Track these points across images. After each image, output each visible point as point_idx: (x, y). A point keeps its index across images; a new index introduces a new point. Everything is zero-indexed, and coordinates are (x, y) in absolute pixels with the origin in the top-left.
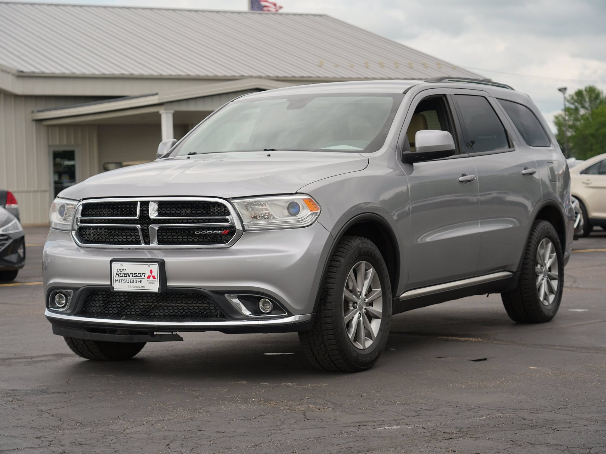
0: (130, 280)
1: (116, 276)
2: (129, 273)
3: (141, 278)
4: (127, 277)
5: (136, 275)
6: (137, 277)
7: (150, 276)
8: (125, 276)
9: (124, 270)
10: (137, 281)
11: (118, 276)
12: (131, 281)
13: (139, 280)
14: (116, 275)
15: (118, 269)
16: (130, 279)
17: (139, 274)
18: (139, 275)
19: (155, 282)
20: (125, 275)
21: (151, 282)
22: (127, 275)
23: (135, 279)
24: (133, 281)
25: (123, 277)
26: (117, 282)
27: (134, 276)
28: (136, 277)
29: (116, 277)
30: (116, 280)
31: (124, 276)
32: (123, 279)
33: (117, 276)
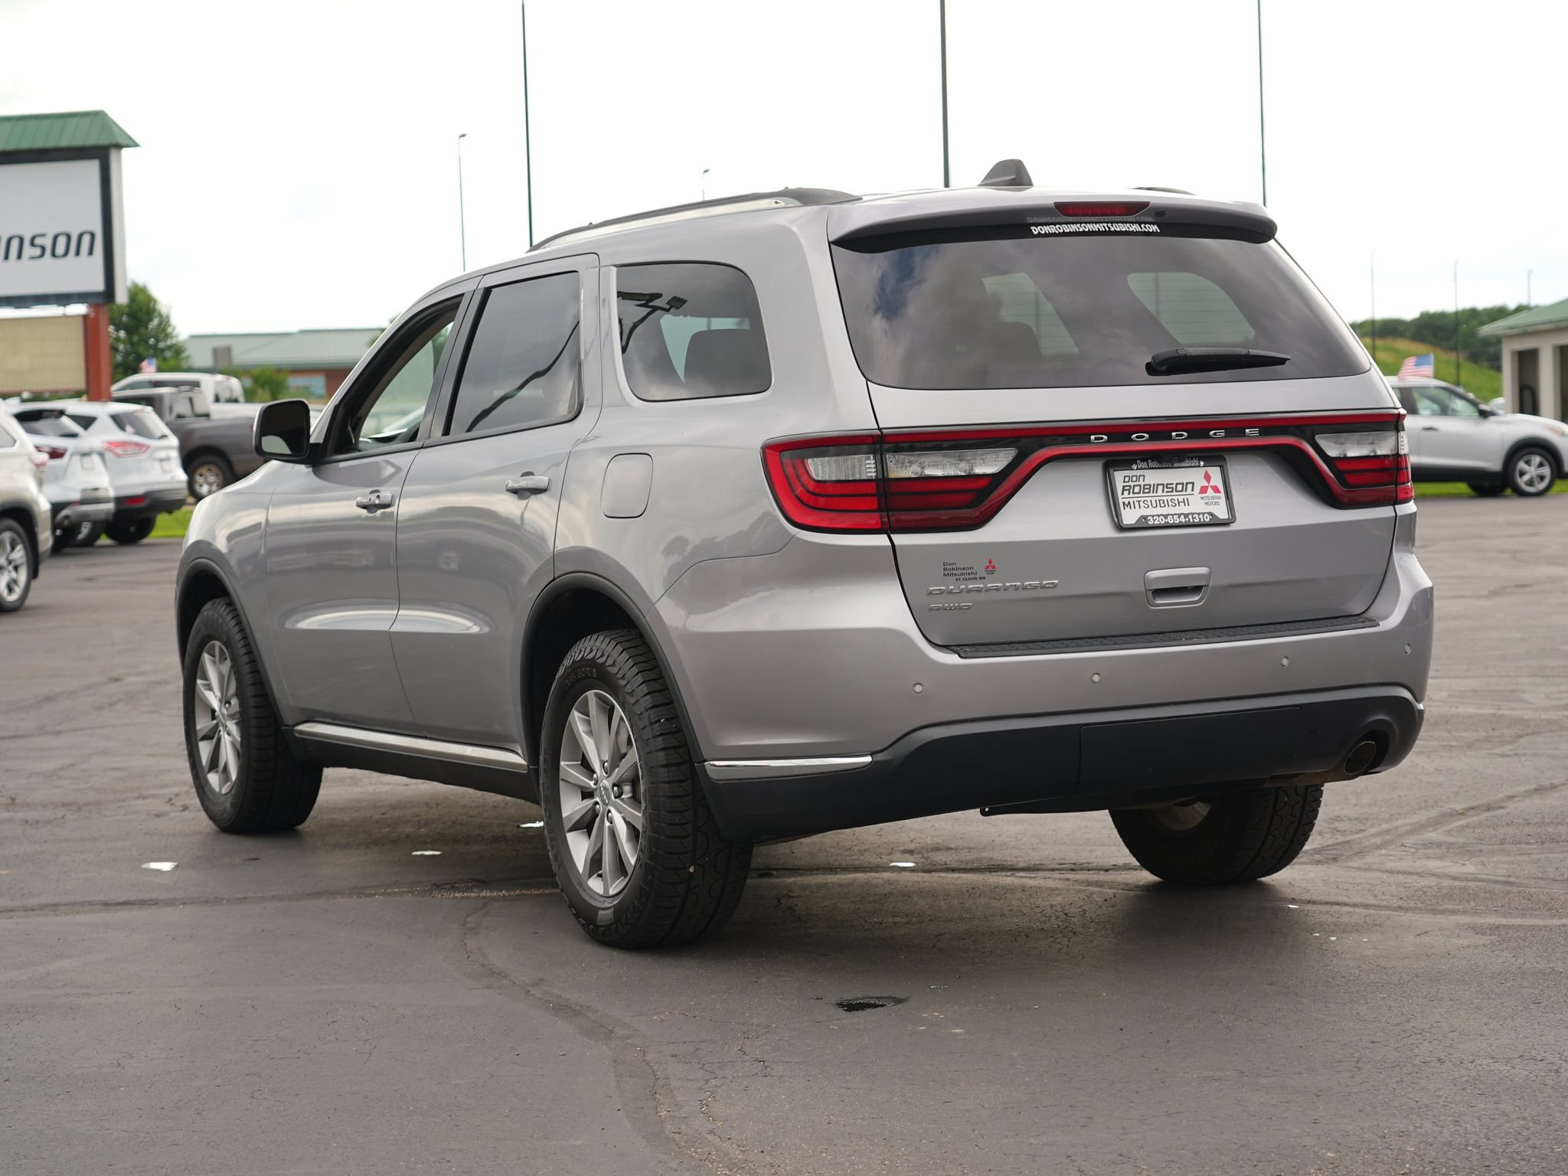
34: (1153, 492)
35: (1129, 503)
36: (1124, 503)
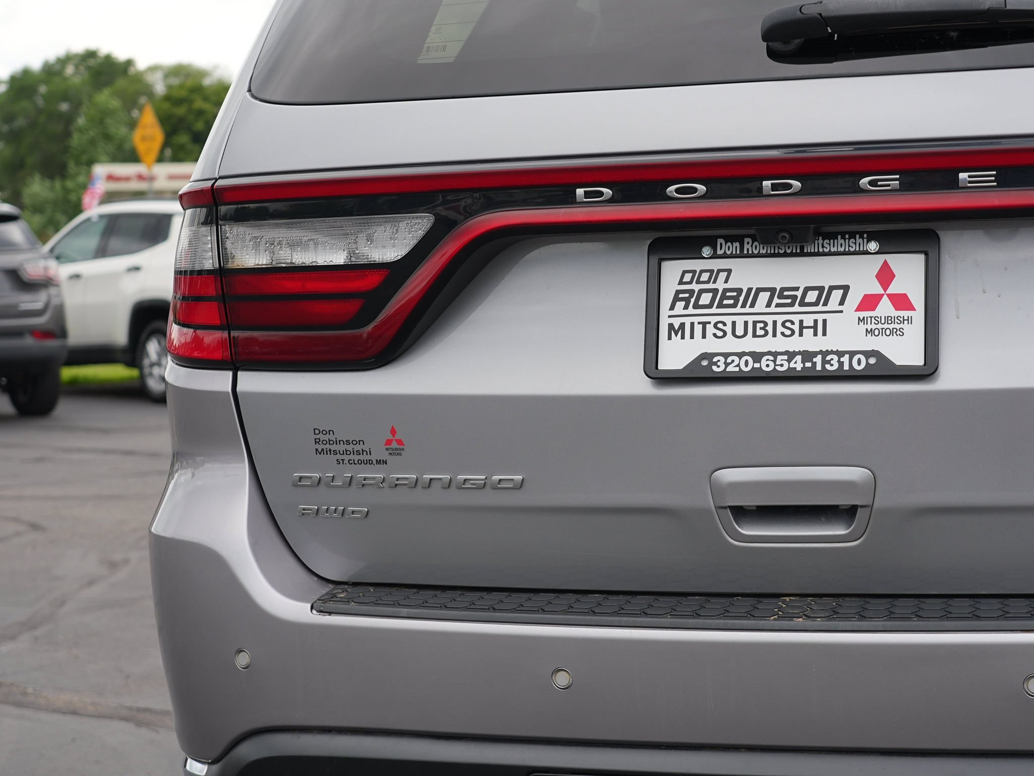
34: (744, 306)
35: (682, 326)
36: (671, 326)
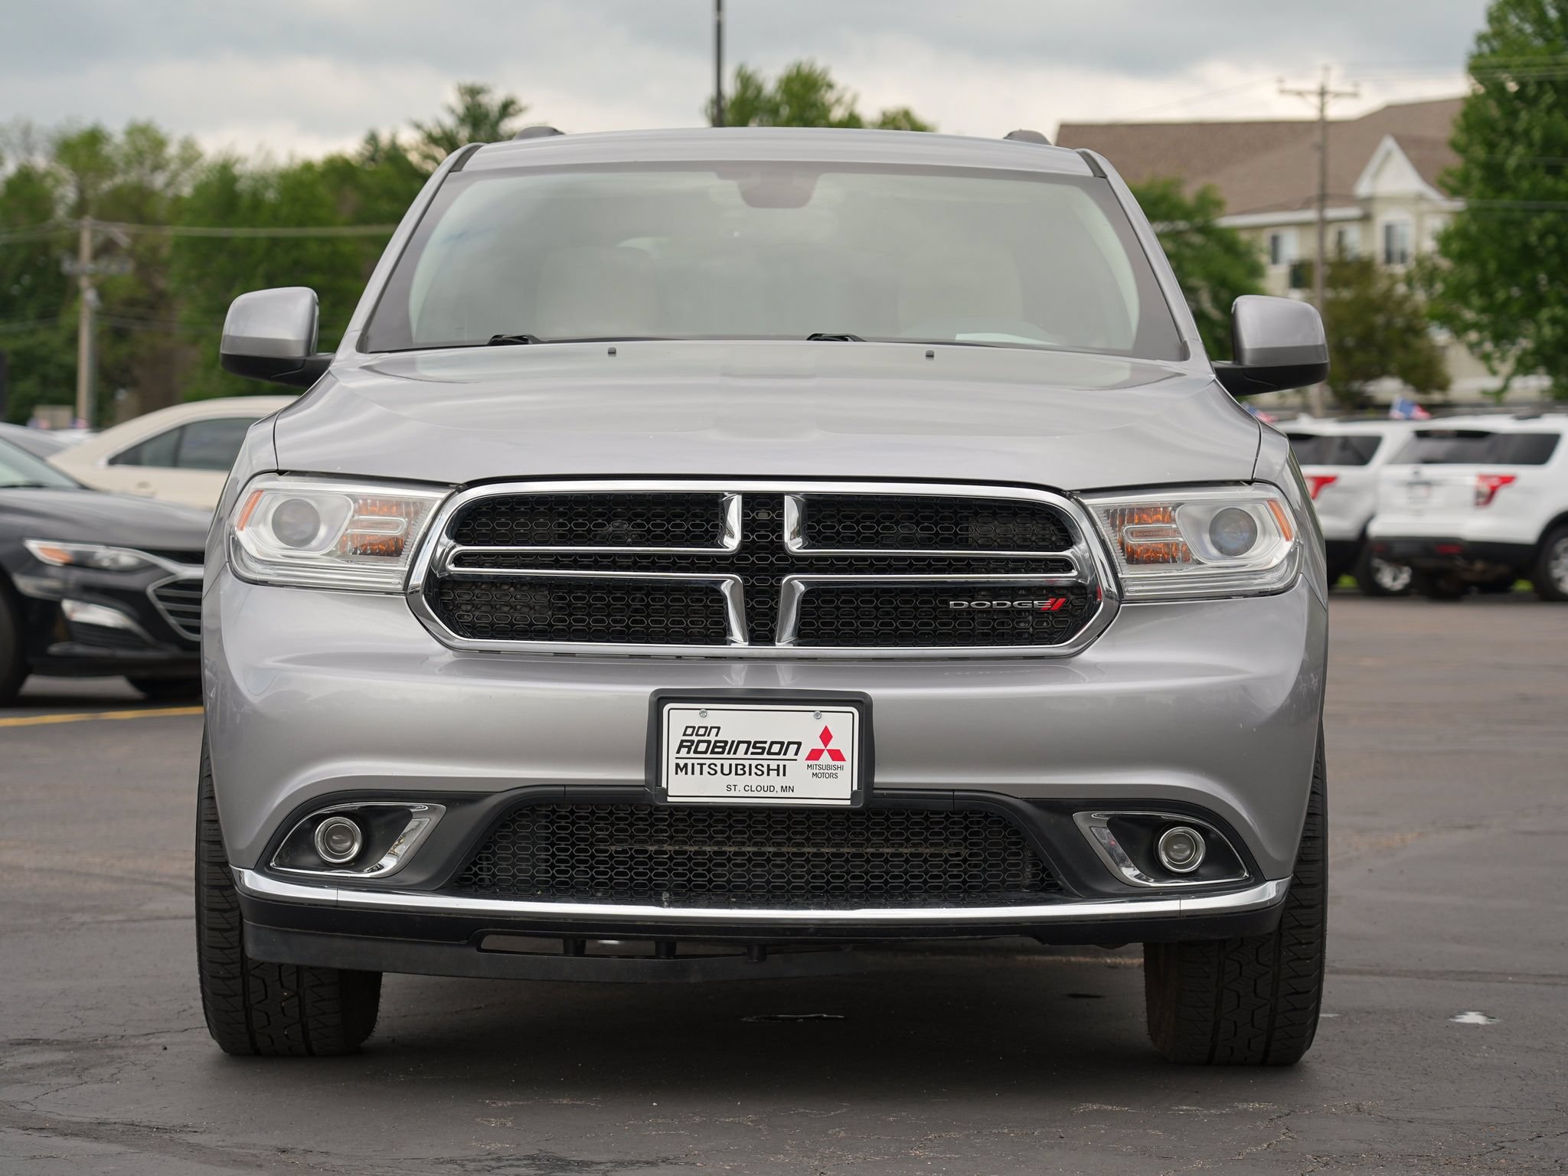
0: (737, 765)
1: (678, 752)
2: (733, 742)
3: (781, 756)
4: (725, 755)
5: (764, 749)
6: (765, 756)
7: (821, 752)
8: (716, 750)
9: (714, 731)
10: (765, 769)
11: (688, 752)
12: (739, 770)
13: (773, 765)
14: (681, 746)
15: (687, 727)
16: (734, 762)
17: (774, 745)
18: (776, 748)
19: (839, 771)
20: (715, 746)
21: (822, 771)
22: (724, 748)
23: (754, 763)
24: (747, 769)
25: (708, 755)
26: (682, 774)
27: (751, 750)
28: (762, 753)
29: (678, 755)
30: (677, 765)
31: (713, 752)
32: (708, 762)
33: (684, 750)
